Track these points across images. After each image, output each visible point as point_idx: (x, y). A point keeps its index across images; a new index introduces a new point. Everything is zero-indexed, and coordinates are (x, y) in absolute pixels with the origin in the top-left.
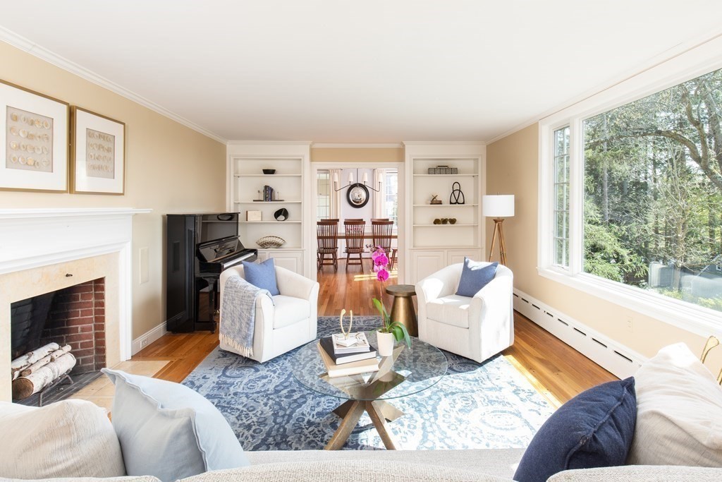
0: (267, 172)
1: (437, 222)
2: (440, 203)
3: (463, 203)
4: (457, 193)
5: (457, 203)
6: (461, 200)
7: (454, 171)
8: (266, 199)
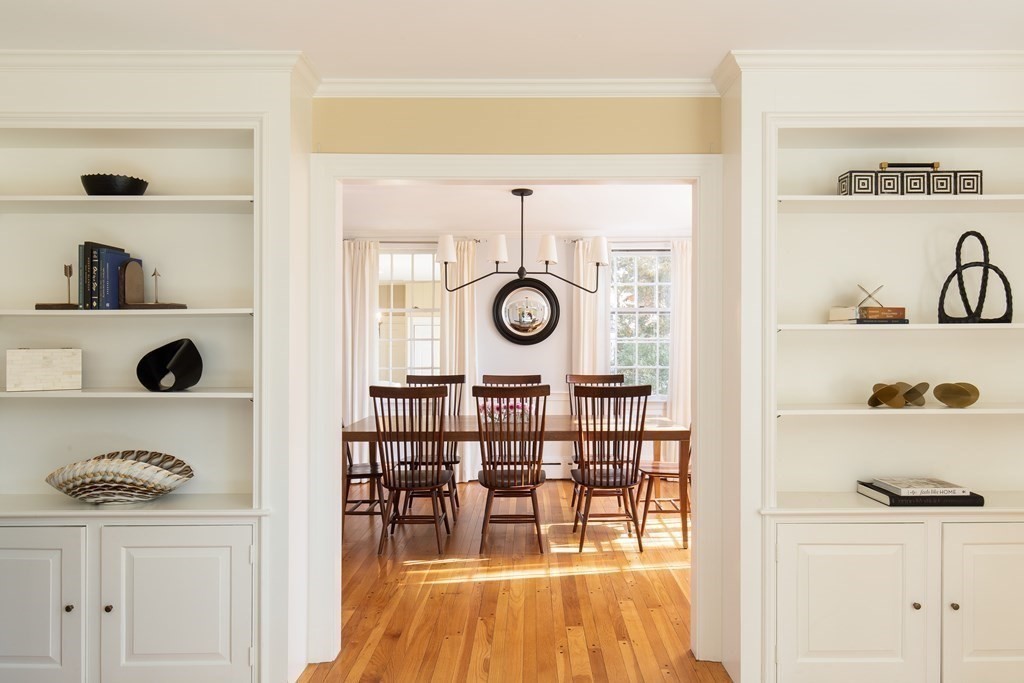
0: (98, 185)
1: (882, 396)
2: (898, 317)
3: (1007, 318)
4: (973, 277)
5: (974, 317)
6: (995, 306)
7: (967, 182)
8: (89, 300)
